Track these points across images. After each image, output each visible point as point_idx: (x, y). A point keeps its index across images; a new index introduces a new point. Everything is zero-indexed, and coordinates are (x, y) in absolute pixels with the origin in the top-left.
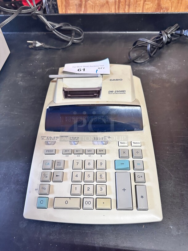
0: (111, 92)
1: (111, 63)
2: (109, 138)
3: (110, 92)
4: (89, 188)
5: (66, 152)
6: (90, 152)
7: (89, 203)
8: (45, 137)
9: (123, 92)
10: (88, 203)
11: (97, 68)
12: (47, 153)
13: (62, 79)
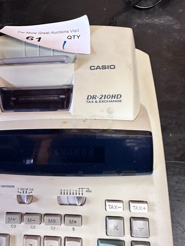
1: (91, 23)
2: (88, 191)
3: (90, 97)
9: (117, 98)
11: (64, 37)
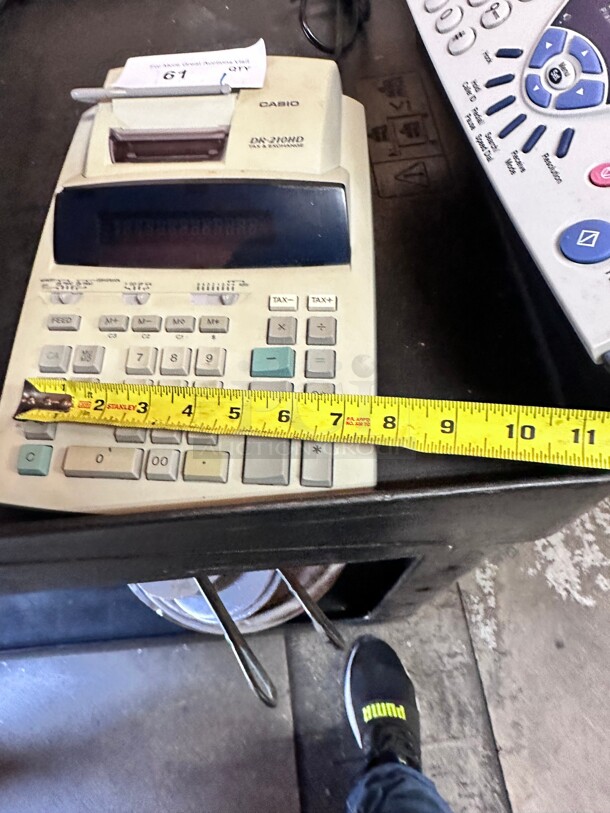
0: (257, 142)
1: (269, 52)
2: (244, 284)
3: (255, 140)
5: (110, 326)
6: (180, 326)
7: (164, 462)
8: (52, 280)
9: (296, 141)
10: (161, 461)
11: (224, 68)
12: (55, 324)
13: (108, 105)
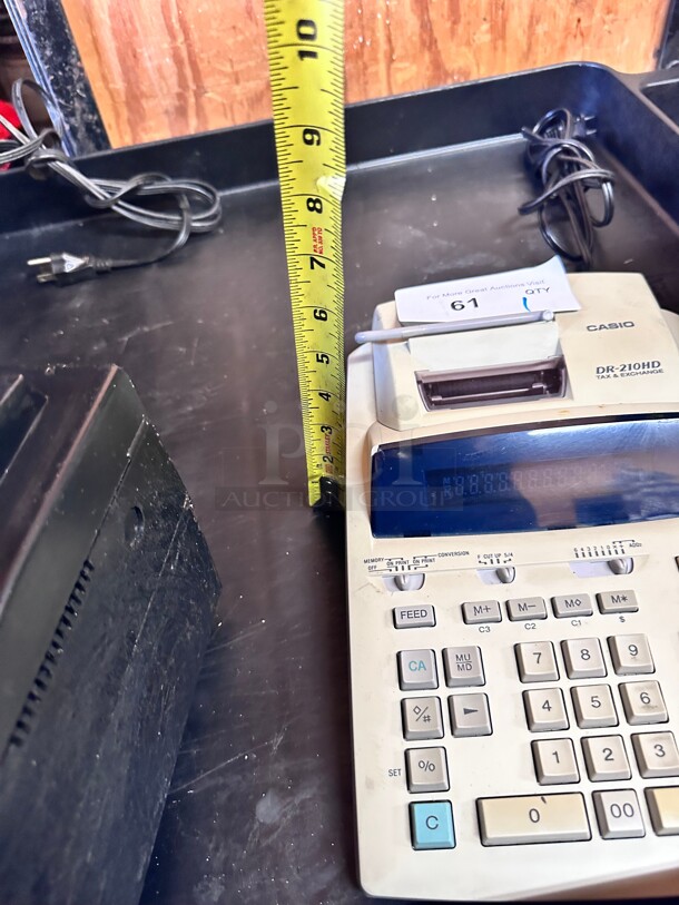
0: (604, 371)
2: (634, 544)
3: (601, 370)
4: (607, 752)
5: (481, 617)
6: (575, 610)
7: (629, 812)
8: (379, 560)
9: (653, 366)
10: (624, 811)
11: (519, 292)
